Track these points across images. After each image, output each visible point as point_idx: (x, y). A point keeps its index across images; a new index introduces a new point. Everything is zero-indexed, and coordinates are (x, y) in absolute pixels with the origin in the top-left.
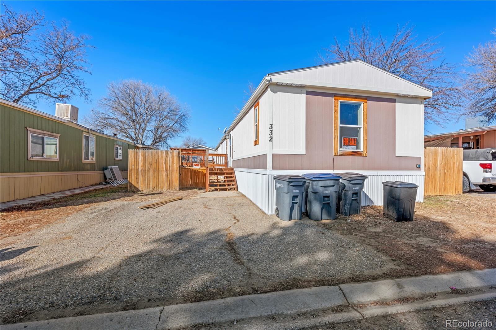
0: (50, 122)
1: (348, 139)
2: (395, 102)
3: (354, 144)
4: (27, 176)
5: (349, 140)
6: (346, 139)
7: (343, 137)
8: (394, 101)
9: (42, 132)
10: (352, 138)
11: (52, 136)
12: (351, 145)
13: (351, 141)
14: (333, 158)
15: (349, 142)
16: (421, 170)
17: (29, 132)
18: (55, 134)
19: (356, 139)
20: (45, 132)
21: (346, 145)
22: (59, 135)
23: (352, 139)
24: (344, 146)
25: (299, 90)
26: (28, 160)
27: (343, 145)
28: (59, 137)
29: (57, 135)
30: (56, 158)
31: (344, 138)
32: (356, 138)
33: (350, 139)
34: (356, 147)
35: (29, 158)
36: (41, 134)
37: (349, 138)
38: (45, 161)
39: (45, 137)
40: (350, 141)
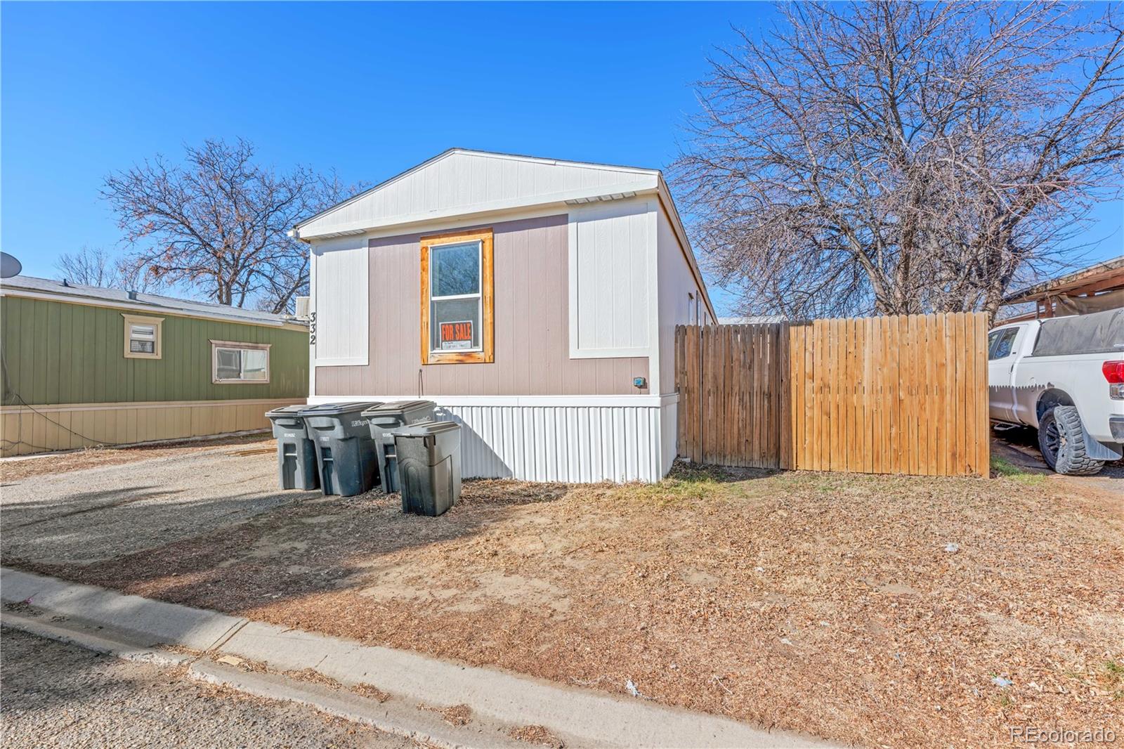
0: (254, 330)
1: (451, 326)
2: (567, 223)
3: (467, 335)
4: (211, 405)
5: (454, 328)
6: (447, 326)
7: (440, 323)
8: (563, 220)
9: (237, 343)
10: (459, 324)
11: (256, 348)
12: (459, 340)
13: (459, 331)
14: (421, 371)
15: (455, 333)
16: (649, 394)
17: (213, 346)
18: (260, 345)
19: (468, 325)
20: (242, 344)
21: (447, 339)
22: (270, 345)
23: (461, 325)
24: (443, 343)
25: (356, 240)
26: (212, 383)
27: (442, 341)
28: (268, 349)
29: (265, 345)
30: (263, 378)
31: (442, 325)
32: (470, 323)
33: (457, 325)
34: (469, 342)
35: (213, 381)
36: (235, 346)
37: (454, 325)
38: (243, 384)
39: (242, 350)
40: (457, 331)
